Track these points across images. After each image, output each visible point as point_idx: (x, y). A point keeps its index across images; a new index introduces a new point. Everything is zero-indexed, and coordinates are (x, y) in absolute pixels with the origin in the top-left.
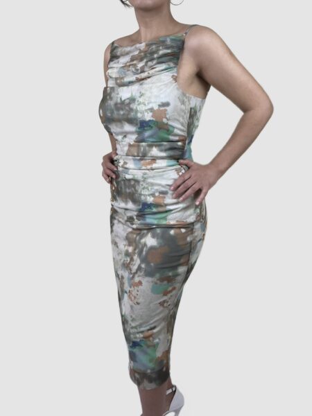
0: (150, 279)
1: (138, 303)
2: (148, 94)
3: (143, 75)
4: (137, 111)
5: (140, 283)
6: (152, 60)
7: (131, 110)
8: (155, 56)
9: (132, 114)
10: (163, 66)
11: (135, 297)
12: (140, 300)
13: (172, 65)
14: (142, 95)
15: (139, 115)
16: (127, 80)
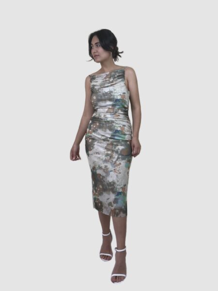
0: (124, 161)
1: (120, 173)
2: (117, 89)
3: (113, 83)
4: (114, 96)
5: (120, 164)
6: (115, 78)
7: (112, 95)
8: (116, 76)
9: (112, 97)
10: (120, 80)
11: (118, 171)
12: (121, 171)
13: (123, 79)
14: (115, 90)
15: (115, 97)
16: (106, 85)
